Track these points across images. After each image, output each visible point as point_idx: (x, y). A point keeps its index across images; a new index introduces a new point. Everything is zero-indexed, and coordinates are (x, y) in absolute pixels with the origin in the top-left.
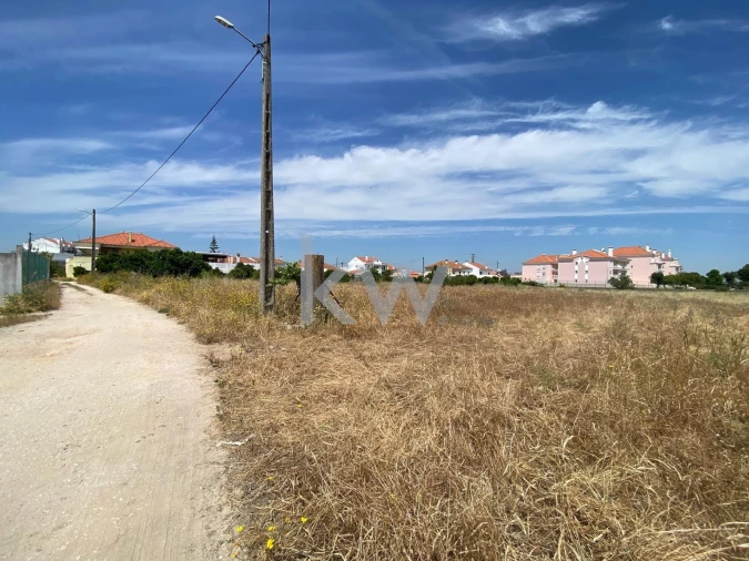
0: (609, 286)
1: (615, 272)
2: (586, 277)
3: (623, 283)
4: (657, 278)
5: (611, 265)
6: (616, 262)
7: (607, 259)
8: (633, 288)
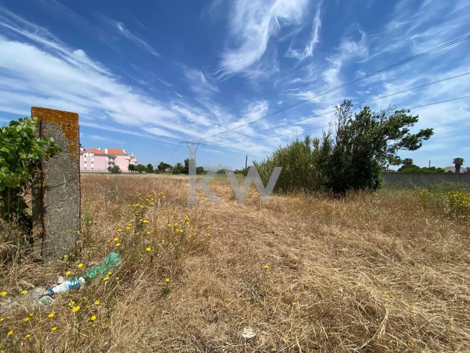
0: (107, 171)
1: (110, 163)
2: (92, 166)
3: (115, 170)
4: (131, 167)
5: (107, 159)
6: (110, 158)
7: (104, 155)
8: (120, 173)
